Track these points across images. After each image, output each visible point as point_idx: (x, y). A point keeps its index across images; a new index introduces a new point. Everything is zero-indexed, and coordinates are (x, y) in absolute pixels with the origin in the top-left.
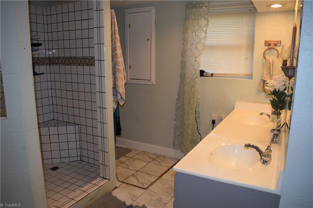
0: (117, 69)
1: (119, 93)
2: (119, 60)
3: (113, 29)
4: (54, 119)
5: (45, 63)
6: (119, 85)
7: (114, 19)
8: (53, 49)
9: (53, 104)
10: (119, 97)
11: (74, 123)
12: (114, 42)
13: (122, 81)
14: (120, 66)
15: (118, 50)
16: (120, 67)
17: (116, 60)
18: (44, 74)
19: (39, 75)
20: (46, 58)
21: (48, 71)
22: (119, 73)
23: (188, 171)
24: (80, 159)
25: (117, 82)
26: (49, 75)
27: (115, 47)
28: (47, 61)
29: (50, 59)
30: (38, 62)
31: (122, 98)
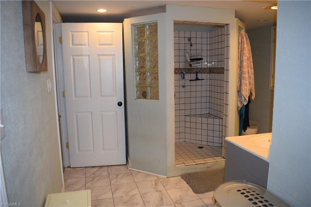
0: (243, 76)
1: (243, 95)
2: (244, 70)
3: (242, 47)
4: (209, 113)
5: (203, 72)
6: (243, 89)
7: (244, 39)
8: (212, 62)
9: (209, 102)
10: (243, 99)
11: (220, 118)
12: (242, 56)
13: (247, 86)
14: (245, 74)
15: (244, 62)
16: (245, 76)
17: (243, 70)
18: (203, 79)
19: (201, 80)
20: (207, 68)
21: (208, 78)
22: (244, 80)
23: (239, 145)
24: (221, 146)
25: (242, 87)
26: (208, 80)
27: (243, 60)
28: (208, 71)
29: (210, 69)
30: (201, 71)
31: (245, 99)
